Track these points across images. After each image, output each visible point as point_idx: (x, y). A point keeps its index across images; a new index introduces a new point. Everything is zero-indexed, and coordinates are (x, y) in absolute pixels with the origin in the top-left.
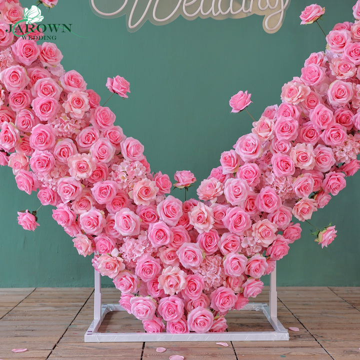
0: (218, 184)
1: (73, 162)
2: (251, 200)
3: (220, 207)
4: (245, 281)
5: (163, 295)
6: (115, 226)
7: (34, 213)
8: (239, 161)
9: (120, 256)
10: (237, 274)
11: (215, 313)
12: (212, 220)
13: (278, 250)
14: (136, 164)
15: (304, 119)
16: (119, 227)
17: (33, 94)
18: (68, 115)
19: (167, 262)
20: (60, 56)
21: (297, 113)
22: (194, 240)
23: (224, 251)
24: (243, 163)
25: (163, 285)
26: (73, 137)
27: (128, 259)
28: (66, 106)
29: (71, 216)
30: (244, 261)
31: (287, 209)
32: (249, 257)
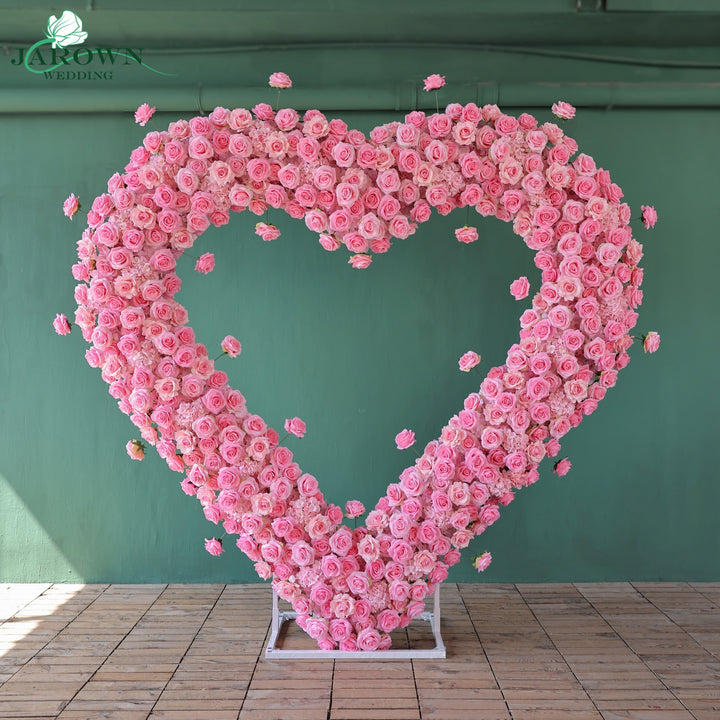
0: (385, 516)
1: (256, 501)
2: (414, 530)
3: (386, 538)
4: (408, 603)
5: (334, 617)
6: (293, 557)
7: (220, 541)
8: (403, 497)
9: (297, 581)
10: (402, 599)
11: (381, 632)
12: (378, 551)
13: (438, 575)
14: (311, 500)
15: (462, 458)
16: (296, 558)
17: (220, 440)
18: (251, 458)
19: (339, 588)
20: (244, 401)
21: (455, 455)
22: (362, 569)
23: (387, 578)
24: (406, 499)
25: (335, 609)
26: (255, 476)
27: (304, 585)
28: (250, 451)
29: (253, 545)
30: (407, 587)
31: (444, 539)
32: (411, 583)
